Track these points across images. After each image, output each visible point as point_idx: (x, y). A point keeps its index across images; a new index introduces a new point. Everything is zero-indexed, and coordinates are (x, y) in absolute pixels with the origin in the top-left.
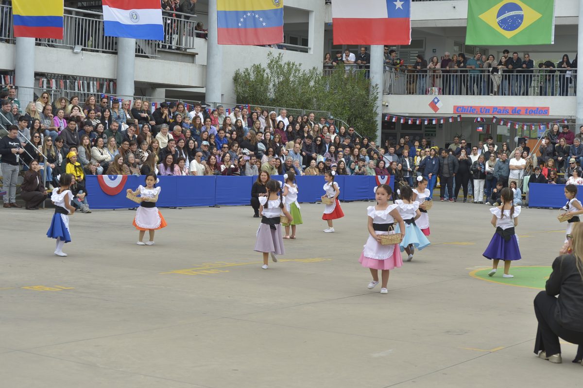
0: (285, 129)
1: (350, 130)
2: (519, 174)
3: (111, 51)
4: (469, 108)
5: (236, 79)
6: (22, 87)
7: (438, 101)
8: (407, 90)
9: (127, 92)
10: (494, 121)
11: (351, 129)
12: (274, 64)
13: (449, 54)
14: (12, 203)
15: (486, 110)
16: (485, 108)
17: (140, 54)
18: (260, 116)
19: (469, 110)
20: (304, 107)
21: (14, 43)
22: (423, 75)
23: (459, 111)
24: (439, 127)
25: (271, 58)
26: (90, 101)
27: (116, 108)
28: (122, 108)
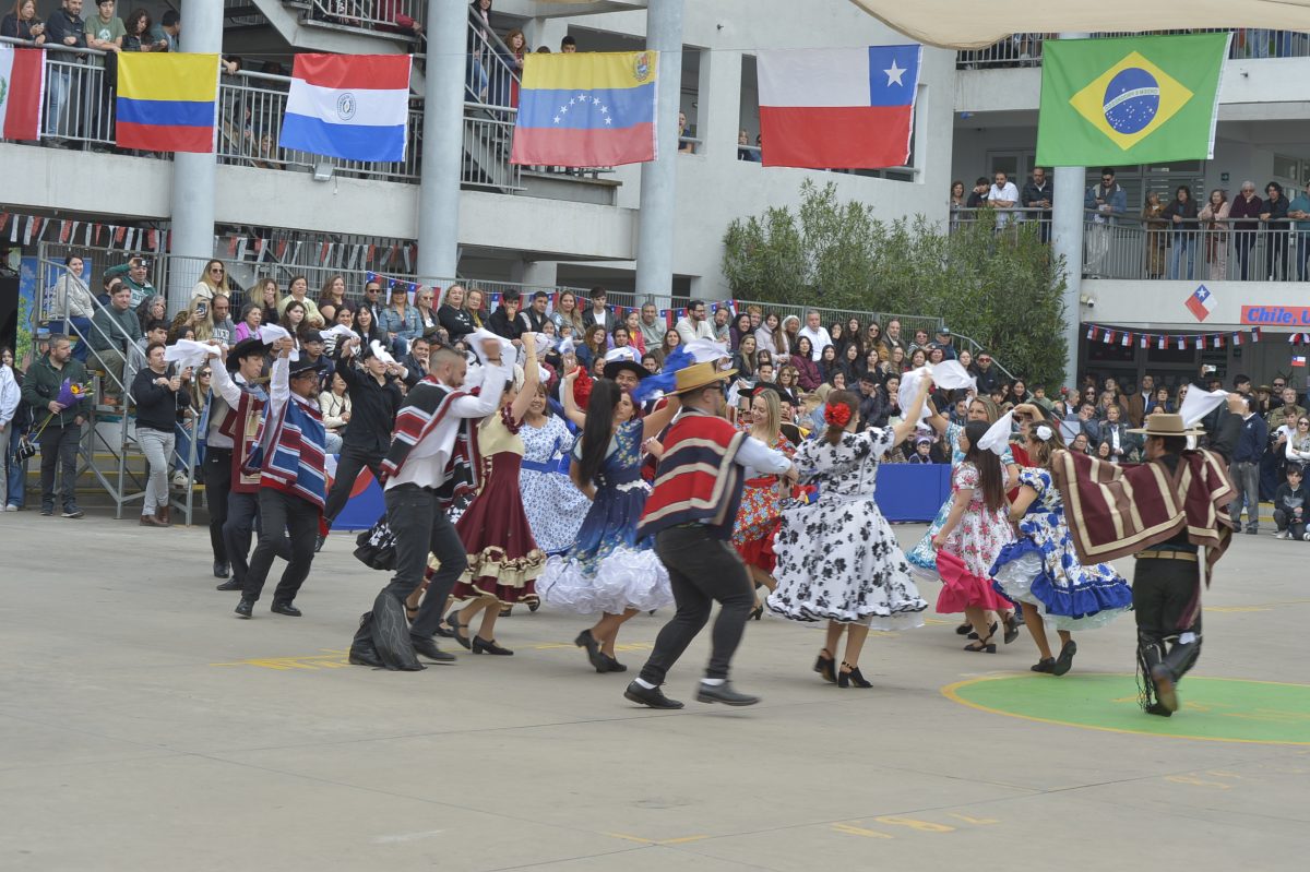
0: (817, 357)
1: (982, 360)
3: (406, 176)
4: (1278, 312)
5: (732, 241)
6: (182, 257)
7: (1207, 294)
8: (1147, 268)
9: (440, 269)
11: (984, 356)
12: (816, 209)
13: (1253, 185)
14: (147, 516)
17: (479, 183)
18: (759, 326)
19: (1277, 316)
20: (877, 309)
21: (171, 157)
23: (1253, 318)
24: (1235, 355)
25: (809, 193)
26: (335, 287)
27: (399, 304)
28: (417, 305)
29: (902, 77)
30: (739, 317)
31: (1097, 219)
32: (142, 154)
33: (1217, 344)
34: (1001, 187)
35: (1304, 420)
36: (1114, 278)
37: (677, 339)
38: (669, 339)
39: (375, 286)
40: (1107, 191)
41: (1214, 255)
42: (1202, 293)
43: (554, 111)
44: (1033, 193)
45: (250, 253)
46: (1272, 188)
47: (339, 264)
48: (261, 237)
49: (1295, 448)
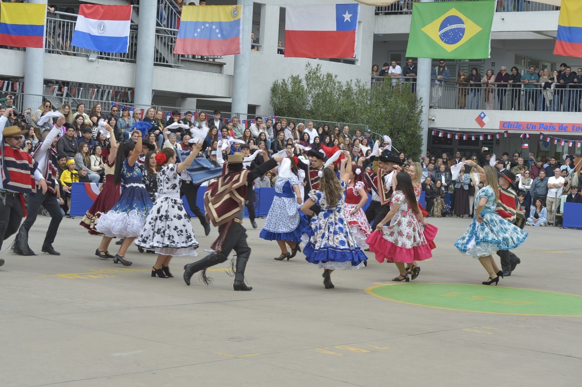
0: (312, 142)
2: (556, 193)
3: (129, 59)
4: (516, 124)
5: (274, 90)
6: (29, 94)
7: (485, 116)
8: (458, 104)
9: (144, 101)
10: (541, 137)
12: (312, 76)
13: (506, 68)
15: (532, 126)
16: (531, 124)
17: (162, 63)
18: (286, 127)
19: (515, 126)
20: (339, 120)
21: (25, 50)
22: (478, 89)
23: (505, 126)
24: (497, 143)
25: (309, 69)
26: (97, 108)
27: (125, 116)
28: (133, 117)
29: (350, 18)
30: (276, 124)
31: (437, 82)
32: (11, 48)
33: (489, 138)
34: (394, 67)
35: (527, 172)
36: (444, 108)
37: (249, 133)
38: (246, 133)
39: (115, 109)
40: (441, 69)
41: (488, 98)
42: (482, 115)
43: (195, 31)
44: (408, 70)
45: (59, 93)
46: (514, 69)
47: (99, 97)
48: (64, 86)
49: (523, 184)
